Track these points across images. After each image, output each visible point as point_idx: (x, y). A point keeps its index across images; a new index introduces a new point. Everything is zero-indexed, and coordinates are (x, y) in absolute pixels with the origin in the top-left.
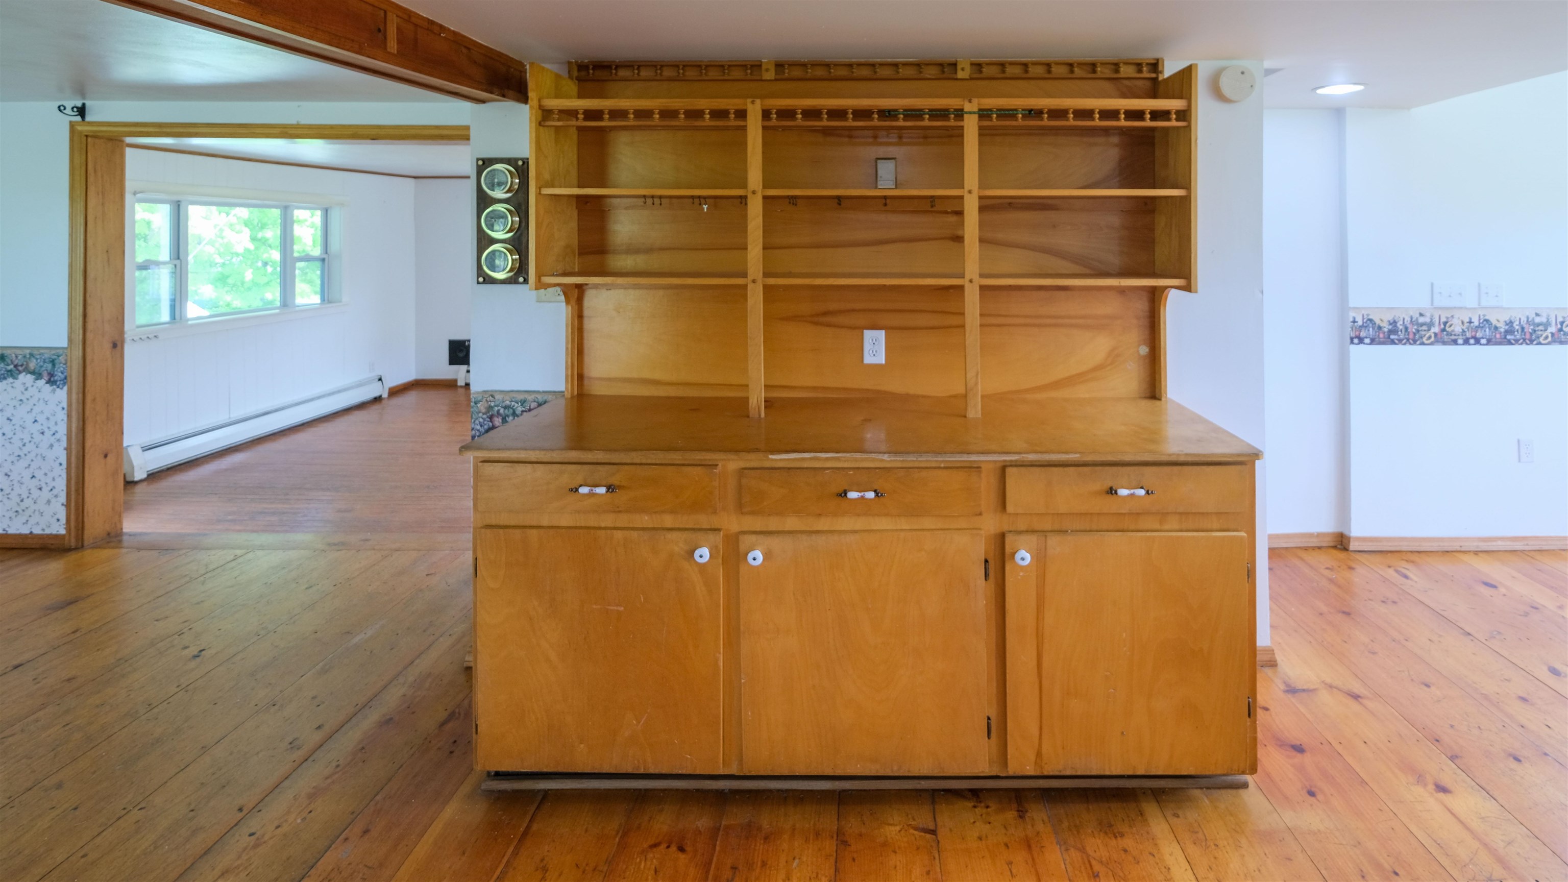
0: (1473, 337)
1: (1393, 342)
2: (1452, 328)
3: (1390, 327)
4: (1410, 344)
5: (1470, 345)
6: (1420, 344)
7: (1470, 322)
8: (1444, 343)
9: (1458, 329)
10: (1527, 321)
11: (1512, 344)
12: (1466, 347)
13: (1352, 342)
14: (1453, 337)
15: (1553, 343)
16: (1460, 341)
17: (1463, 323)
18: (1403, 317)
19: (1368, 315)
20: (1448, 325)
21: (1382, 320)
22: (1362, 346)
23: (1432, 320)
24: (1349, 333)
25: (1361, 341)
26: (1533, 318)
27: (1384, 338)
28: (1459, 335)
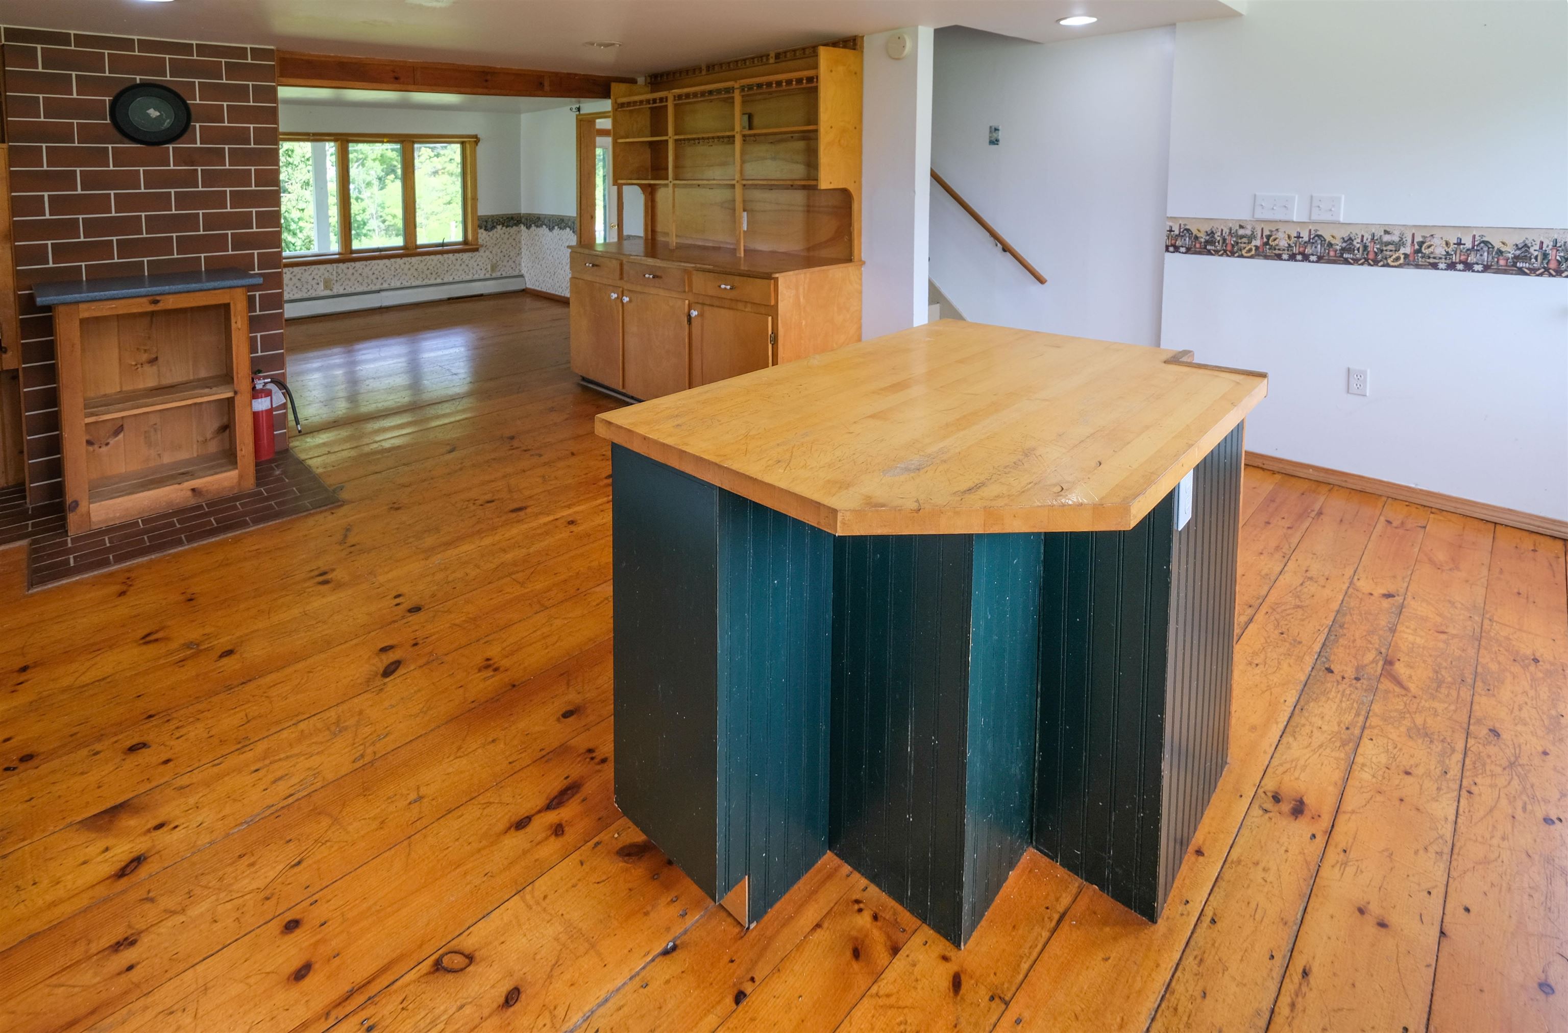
0: (1300, 253)
1: (1209, 253)
2: (1276, 242)
3: (1208, 238)
4: (1228, 255)
5: (1296, 261)
6: (1238, 257)
7: (1298, 237)
8: (1266, 257)
9: (1283, 243)
10: (1373, 239)
11: (1350, 264)
12: (1292, 264)
13: (1167, 250)
14: (1277, 252)
15: (1406, 266)
16: (1285, 256)
17: (1289, 237)
18: (1222, 229)
19: (1185, 225)
20: (1272, 238)
21: (1199, 231)
22: (1177, 254)
23: (1253, 232)
24: (1163, 241)
25: (1177, 249)
26: (1381, 236)
27: (1200, 248)
28: (1284, 250)
